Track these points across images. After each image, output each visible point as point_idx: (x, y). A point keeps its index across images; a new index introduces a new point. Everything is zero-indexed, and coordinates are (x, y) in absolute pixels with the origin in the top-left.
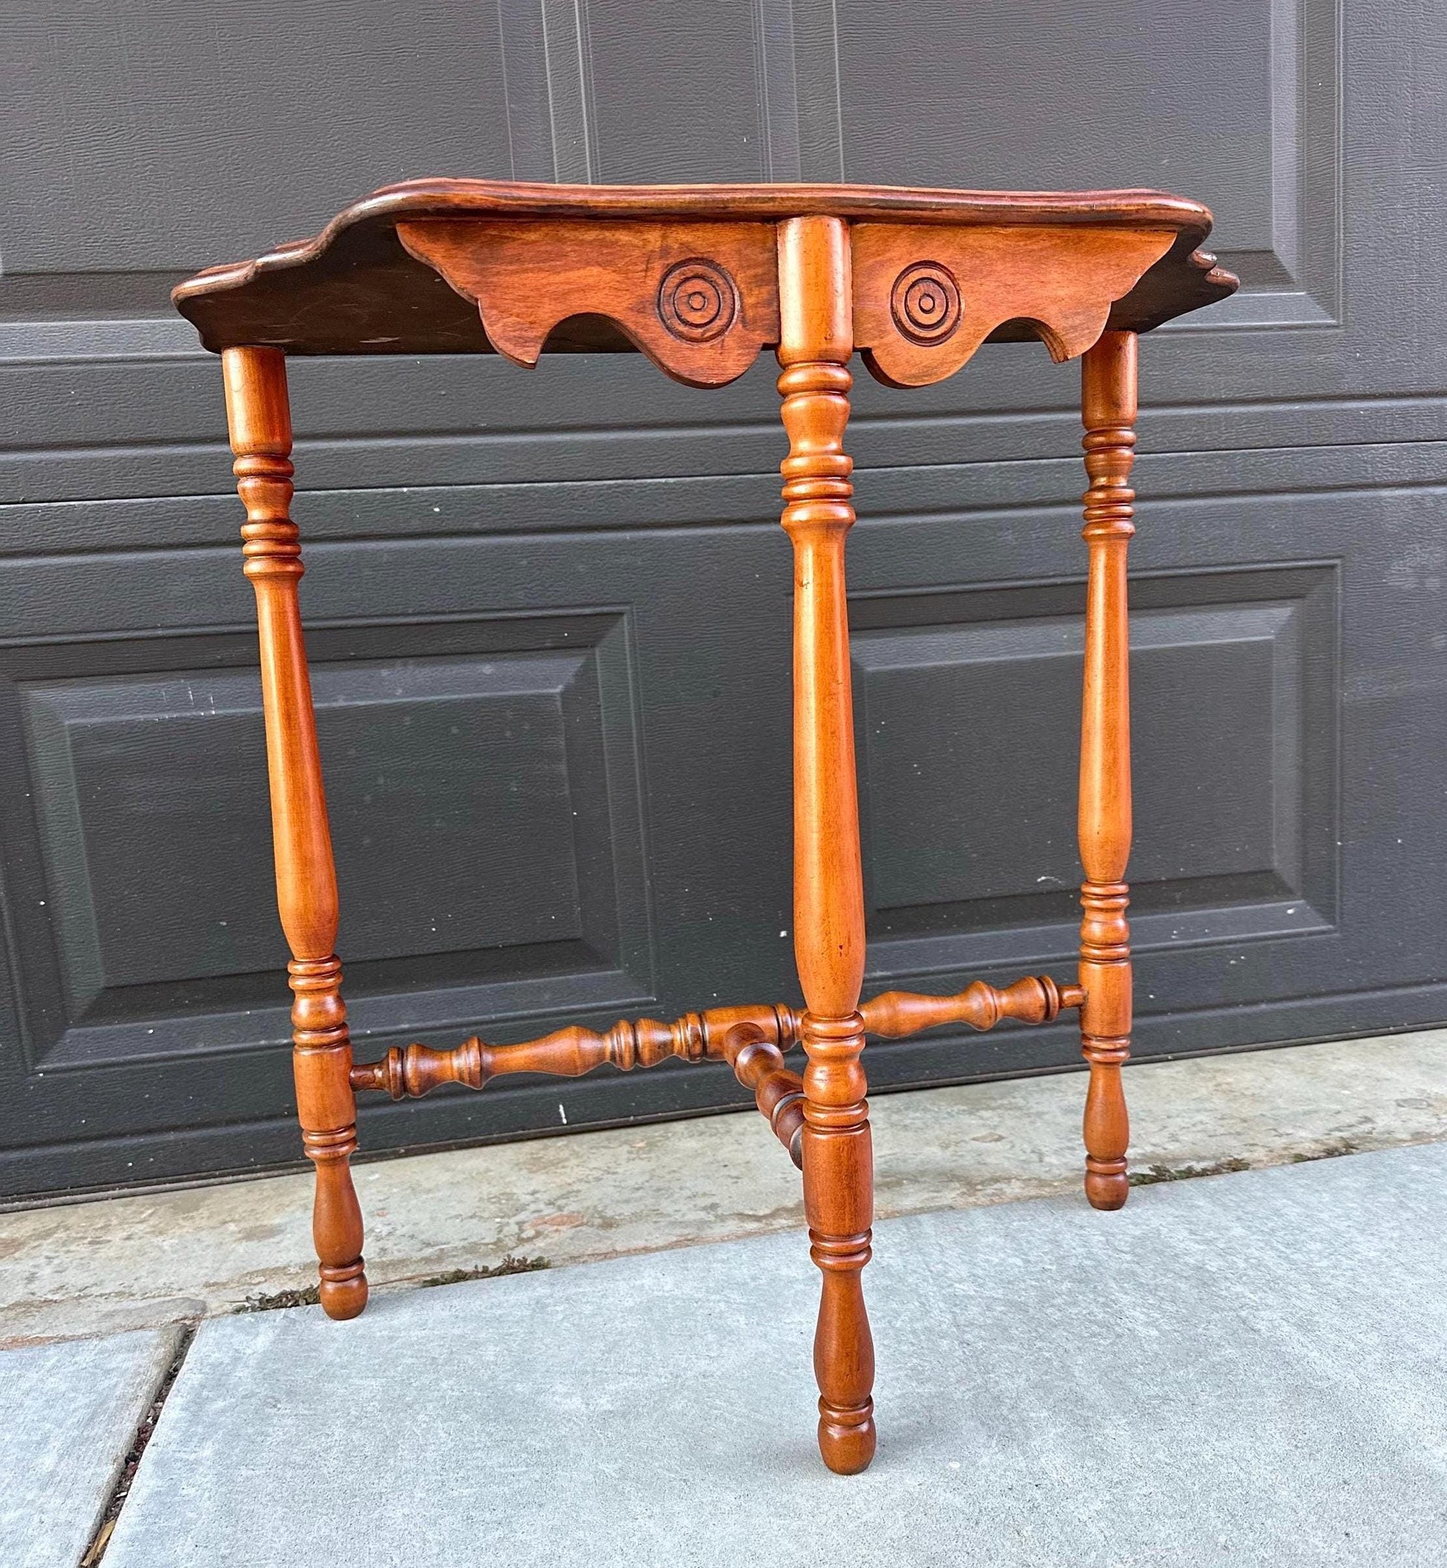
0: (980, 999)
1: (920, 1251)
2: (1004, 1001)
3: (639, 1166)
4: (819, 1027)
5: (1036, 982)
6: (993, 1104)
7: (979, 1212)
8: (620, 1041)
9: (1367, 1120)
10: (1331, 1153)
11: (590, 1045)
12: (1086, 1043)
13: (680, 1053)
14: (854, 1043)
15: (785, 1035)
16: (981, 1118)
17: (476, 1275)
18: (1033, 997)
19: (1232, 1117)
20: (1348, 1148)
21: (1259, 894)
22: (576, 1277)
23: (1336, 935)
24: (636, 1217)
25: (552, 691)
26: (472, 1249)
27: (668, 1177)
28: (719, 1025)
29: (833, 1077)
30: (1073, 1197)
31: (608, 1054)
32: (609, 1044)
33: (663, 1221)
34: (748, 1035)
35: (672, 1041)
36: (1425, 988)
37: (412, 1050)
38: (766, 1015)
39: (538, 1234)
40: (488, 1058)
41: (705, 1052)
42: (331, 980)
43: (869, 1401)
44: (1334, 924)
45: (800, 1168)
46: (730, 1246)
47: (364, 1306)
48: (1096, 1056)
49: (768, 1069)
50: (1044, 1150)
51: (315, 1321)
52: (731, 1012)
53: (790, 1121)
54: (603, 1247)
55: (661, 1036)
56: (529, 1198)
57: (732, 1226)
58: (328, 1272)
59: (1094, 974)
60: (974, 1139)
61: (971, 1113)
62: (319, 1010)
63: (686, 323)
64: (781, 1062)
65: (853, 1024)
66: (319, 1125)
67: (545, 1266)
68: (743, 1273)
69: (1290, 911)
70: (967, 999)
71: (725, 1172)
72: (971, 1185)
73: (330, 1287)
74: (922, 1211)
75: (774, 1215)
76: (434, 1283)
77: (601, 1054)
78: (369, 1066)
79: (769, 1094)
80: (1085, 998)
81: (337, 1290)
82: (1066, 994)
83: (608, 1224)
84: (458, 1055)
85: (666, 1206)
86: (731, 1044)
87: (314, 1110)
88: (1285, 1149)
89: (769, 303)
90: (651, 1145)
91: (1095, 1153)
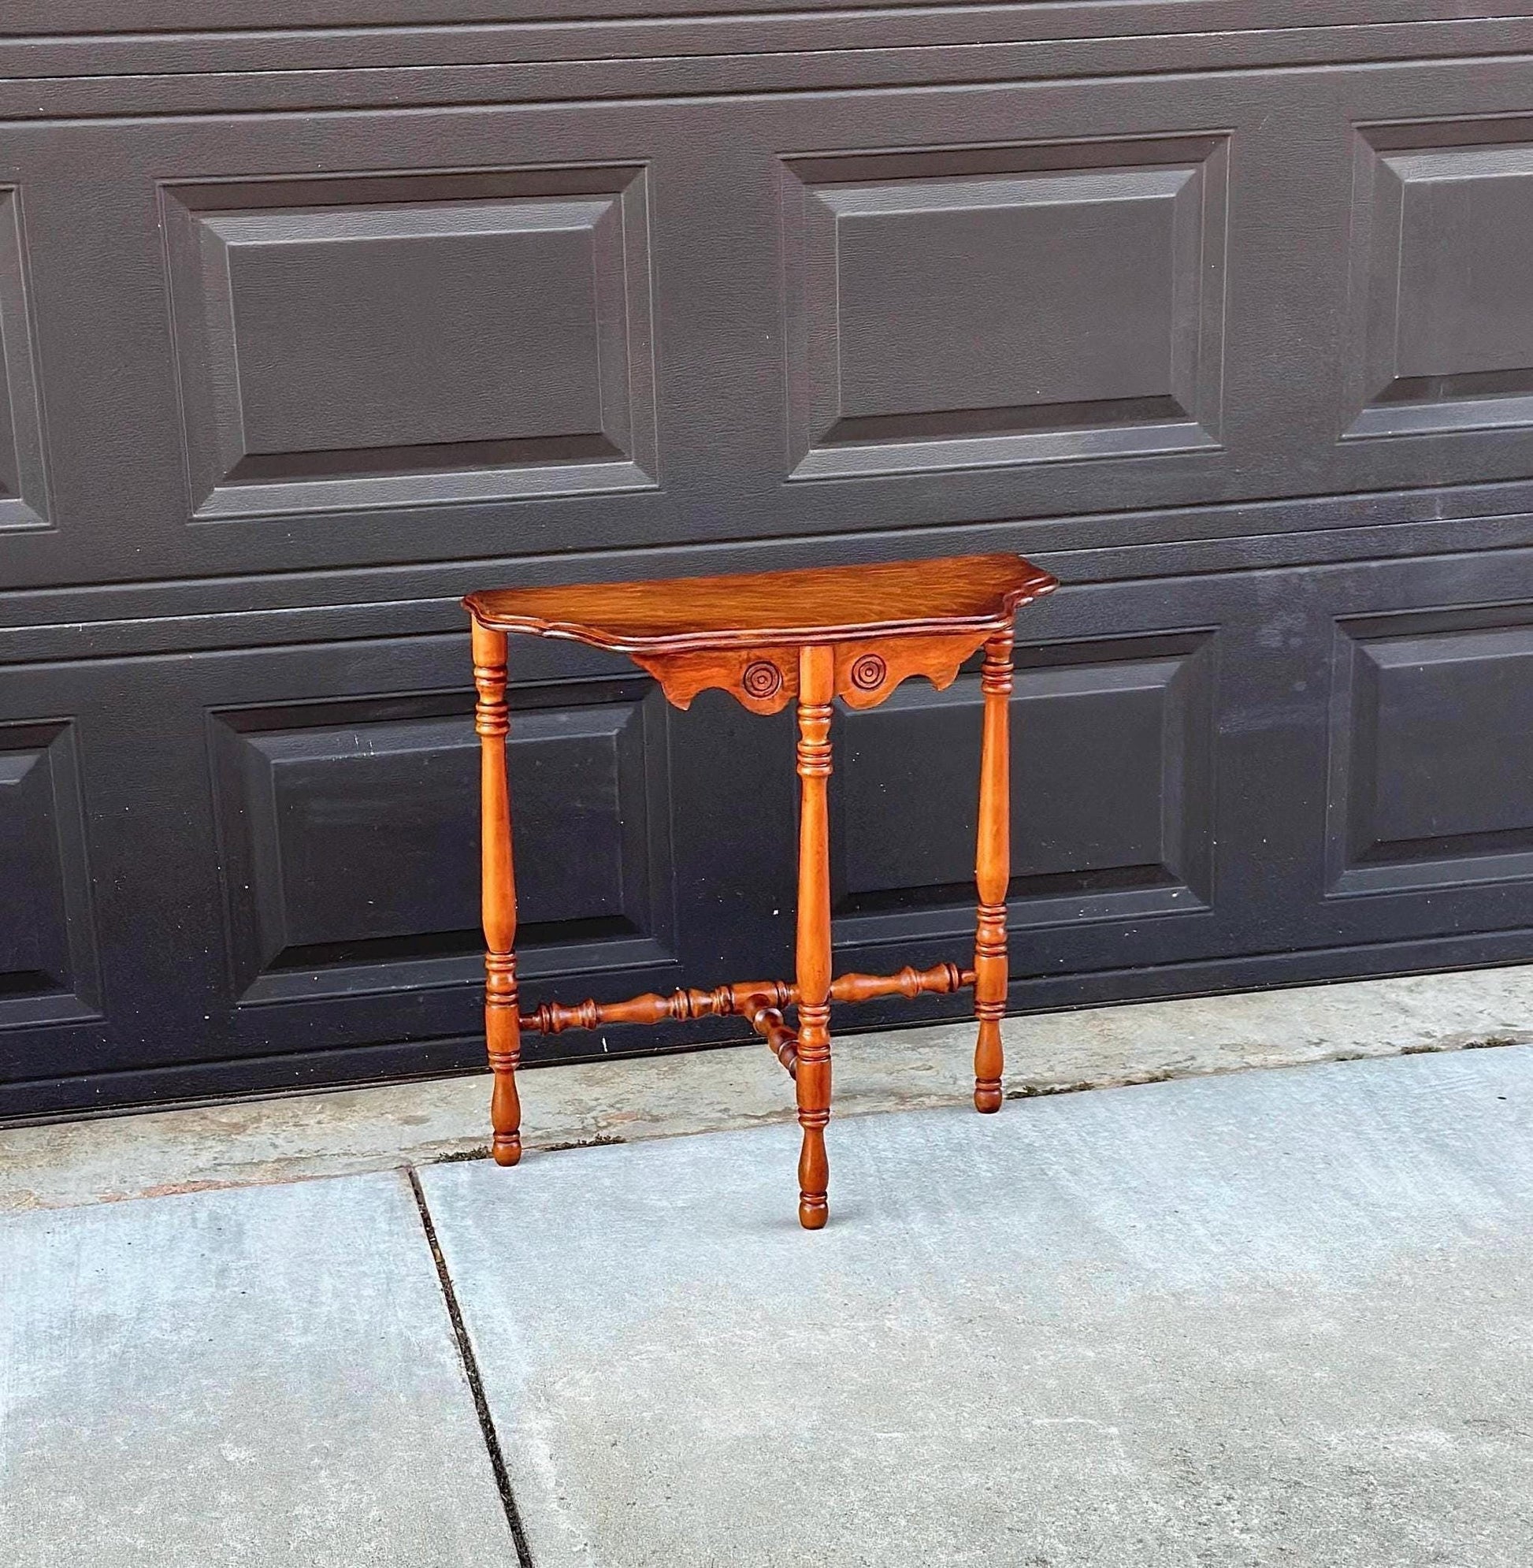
0: (908, 979)
1: (862, 1135)
2: (923, 980)
3: (669, 1083)
4: (807, 1010)
5: (945, 967)
6: (932, 1043)
7: (904, 1115)
8: (680, 1003)
9: (1193, 1058)
10: (1151, 1081)
11: (660, 1004)
12: (977, 1007)
13: (716, 1011)
14: (824, 1017)
15: (783, 1000)
16: (920, 1053)
17: (579, 1145)
18: (942, 977)
19: (1099, 1055)
20: (1167, 1076)
21: (1151, 882)
22: (646, 1147)
23: (1211, 914)
24: (673, 1116)
25: (609, 734)
26: (568, 1132)
27: (692, 1091)
28: (742, 994)
29: (813, 1035)
30: (969, 1107)
31: (672, 1010)
32: (673, 1004)
33: (693, 1118)
34: (761, 1002)
35: (712, 1003)
36: (1284, 956)
37: (555, 1006)
38: (771, 988)
39: (610, 1124)
40: (601, 1012)
41: (732, 1010)
42: (512, 965)
43: (825, 1194)
44: (1209, 904)
45: (794, 1078)
46: (742, 1132)
47: (518, 1160)
48: (984, 1015)
49: (775, 1025)
50: (958, 1075)
51: (490, 1167)
52: (749, 986)
53: (789, 1054)
54: (657, 1132)
55: (705, 1000)
56: (595, 1103)
57: (740, 1121)
58: (500, 1137)
59: (982, 962)
60: (913, 1068)
61: (913, 1050)
62: (503, 981)
63: (753, 686)
64: (781, 1021)
65: (824, 1008)
66: (502, 1049)
67: (622, 1142)
68: (752, 1146)
69: (1175, 895)
70: (900, 979)
71: (732, 1088)
72: (903, 1098)
73: (501, 1146)
74: (867, 1114)
75: (769, 1115)
76: (553, 1149)
77: (668, 1011)
78: (529, 1015)
79: (777, 1040)
80: (977, 979)
81: (505, 1148)
82: (964, 976)
83: (656, 1119)
84: (582, 1009)
85: (692, 1108)
86: (751, 1006)
87: (500, 1041)
88: (1123, 1077)
89: (794, 680)
90: (673, 1069)
91: (981, 1077)
